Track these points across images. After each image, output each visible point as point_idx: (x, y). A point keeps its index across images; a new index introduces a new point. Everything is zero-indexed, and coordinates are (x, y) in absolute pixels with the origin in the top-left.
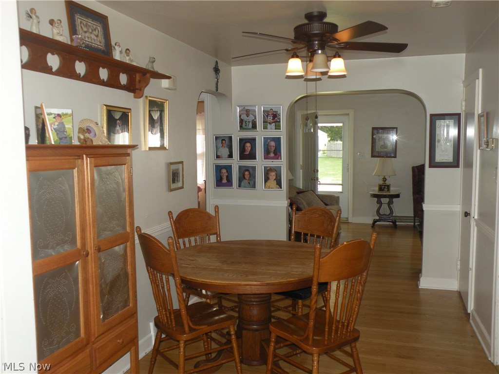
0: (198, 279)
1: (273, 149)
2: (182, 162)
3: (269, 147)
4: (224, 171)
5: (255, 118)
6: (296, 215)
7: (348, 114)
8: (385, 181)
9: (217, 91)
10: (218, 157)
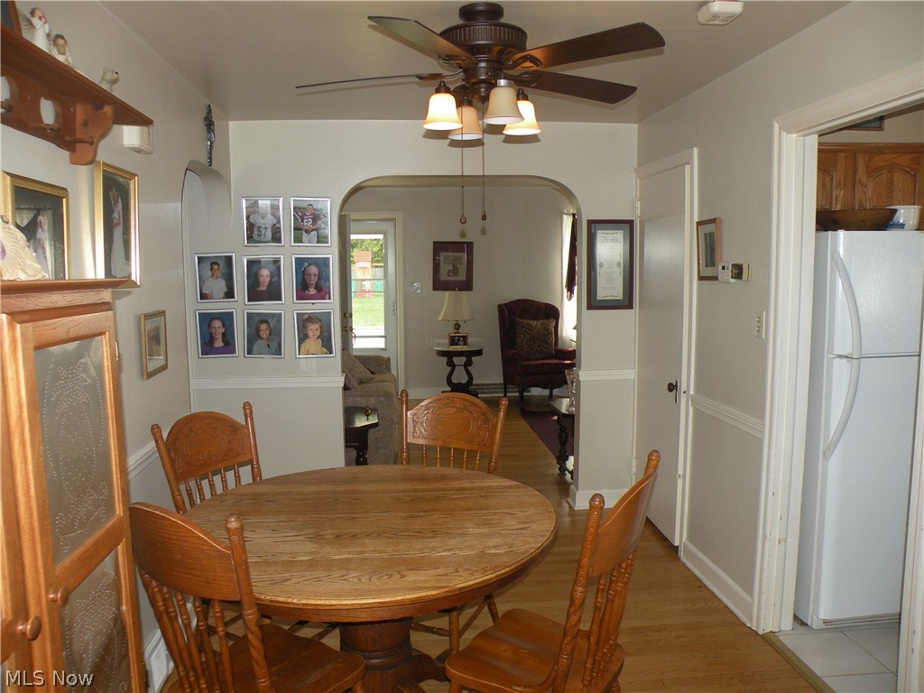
0: (295, 601)
1: (314, 280)
2: (164, 312)
3: (307, 278)
4: (217, 324)
5: (279, 222)
6: (409, 413)
7: (393, 220)
8: (458, 329)
9: (210, 165)
10: (203, 296)
